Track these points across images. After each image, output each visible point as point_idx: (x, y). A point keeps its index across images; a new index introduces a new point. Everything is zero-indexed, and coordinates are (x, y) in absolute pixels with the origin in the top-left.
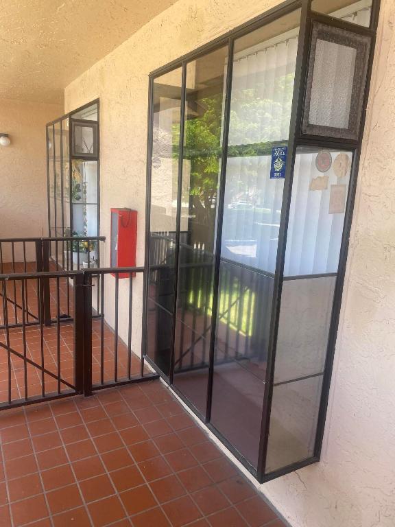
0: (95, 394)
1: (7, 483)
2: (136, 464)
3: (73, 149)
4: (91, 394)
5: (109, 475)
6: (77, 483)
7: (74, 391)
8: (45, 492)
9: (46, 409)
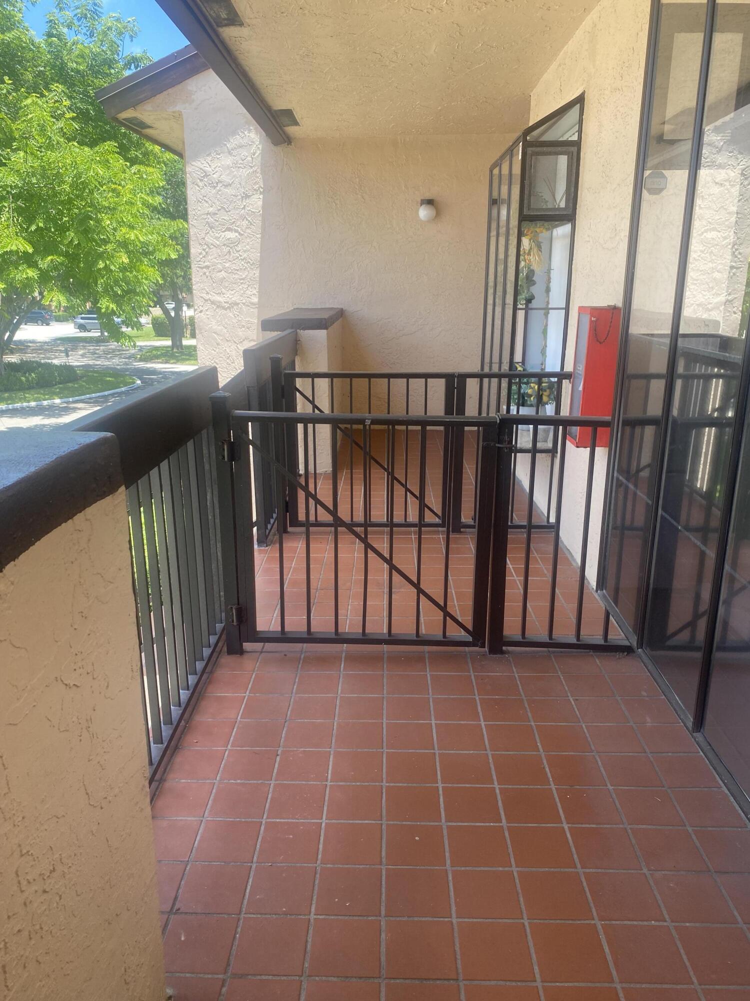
0: (508, 652)
1: (332, 753)
2: (553, 787)
3: (526, 202)
4: (503, 653)
5: (498, 791)
6: (440, 785)
7: (471, 639)
8: (385, 784)
9: (420, 659)
